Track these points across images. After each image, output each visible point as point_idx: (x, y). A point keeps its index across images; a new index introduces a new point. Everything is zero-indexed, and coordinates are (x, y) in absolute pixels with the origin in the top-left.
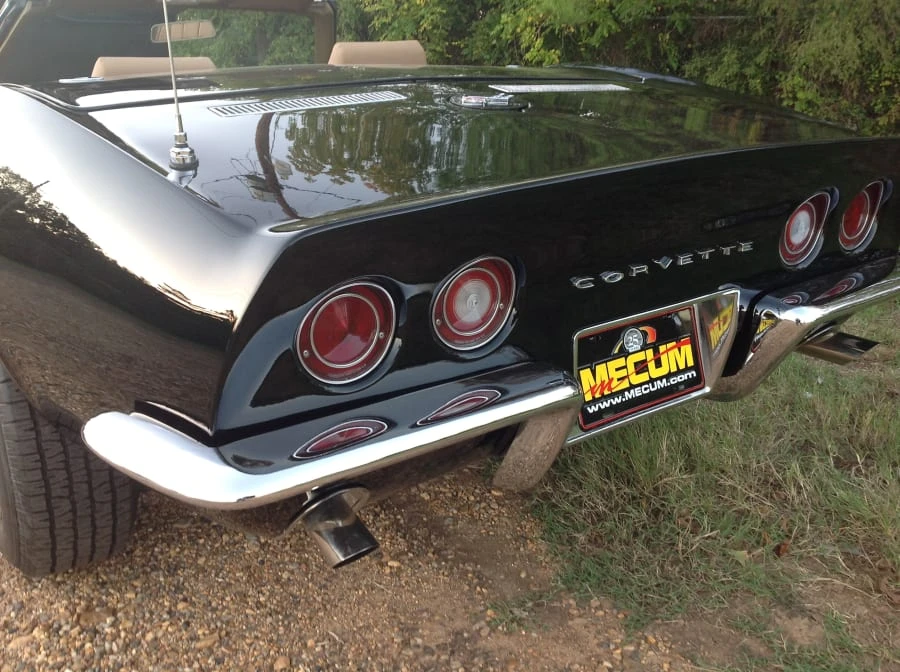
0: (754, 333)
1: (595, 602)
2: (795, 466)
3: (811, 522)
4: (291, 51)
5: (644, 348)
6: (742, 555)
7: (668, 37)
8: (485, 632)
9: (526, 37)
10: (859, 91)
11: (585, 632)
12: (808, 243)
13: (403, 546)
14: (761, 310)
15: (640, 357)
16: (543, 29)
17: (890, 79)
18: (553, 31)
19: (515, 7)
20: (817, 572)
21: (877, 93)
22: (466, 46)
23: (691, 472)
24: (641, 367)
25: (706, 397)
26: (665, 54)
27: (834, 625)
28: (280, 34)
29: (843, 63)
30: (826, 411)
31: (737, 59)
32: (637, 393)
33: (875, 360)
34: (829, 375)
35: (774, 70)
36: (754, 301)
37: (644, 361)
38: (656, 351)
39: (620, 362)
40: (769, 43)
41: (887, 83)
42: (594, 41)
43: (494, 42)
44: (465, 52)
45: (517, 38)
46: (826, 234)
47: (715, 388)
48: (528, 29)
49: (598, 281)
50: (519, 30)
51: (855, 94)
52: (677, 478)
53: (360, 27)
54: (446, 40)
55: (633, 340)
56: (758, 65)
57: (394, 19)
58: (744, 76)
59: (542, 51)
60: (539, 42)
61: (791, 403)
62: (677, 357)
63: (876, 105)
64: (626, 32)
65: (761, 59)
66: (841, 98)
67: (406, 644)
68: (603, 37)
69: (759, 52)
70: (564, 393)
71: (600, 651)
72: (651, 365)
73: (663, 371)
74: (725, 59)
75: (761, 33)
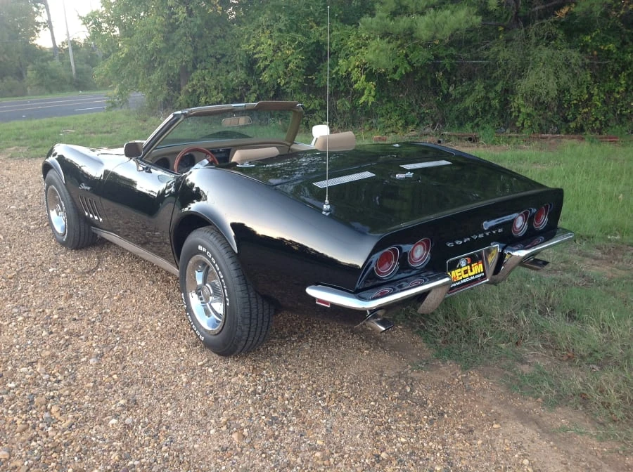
0: (504, 259)
1: (448, 362)
2: (523, 312)
3: (530, 333)
4: (205, 80)
5: (466, 265)
6: (503, 346)
7: (441, 74)
8: (409, 372)
9: (355, 74)
10: (558, 108)
11: (446, 371)
12: (522, 227)
13: (368, 346)
14: (506, 252)
15: (465, 268)
16: (365, 69)
17: (576, 100)
18: (371, 70)
19: (347, 55)
20: (532, 350)
21: (569, 108)
22: (316, 78)
23: (481, 316)
24: (466, 272)
25: (487, 283)
26: (440, 84)
27: (538, 367)
28: (197, 68)
29: (548, 93)
30: (535, 292)
31: (484, 88)
32: (465, 281)
33: (559, 270)
34: (538, 277)
35: (506, 94)
36: (504, 249)
37: (467, 270)
38: (471, 266)
39: (459, 270)
40: (503, 77)
41: (575, 102)
42: (396, 77)
43: (334, 76)
44: (315, 82)
45: (349, 74)
46: (529, 225)
47: (491, 279)
48: (356, 69)
49: (455, 244)
50: (350, 70)
51: (555, 109)
52: (475, 318)
53: (249, 65)
54: (304, 75)
55: (463, 263)
56: (496, 91)
57: (271, 61)
58: (488, 98)
59: (365, 83)
60: (363, 77)
61: (521, 289)
62: (478, 268)
63: (568, 115)
64: (416, 71)
65: (498, 88)
66: (547, 110)
67: (381, 376)
68: (402, 74)
69: (497, 84)
70: (447, 280)
71: (453, 376)
72: (469, 271)
73: (473, 273)
74: (477, 88)
75: (498, 73)
